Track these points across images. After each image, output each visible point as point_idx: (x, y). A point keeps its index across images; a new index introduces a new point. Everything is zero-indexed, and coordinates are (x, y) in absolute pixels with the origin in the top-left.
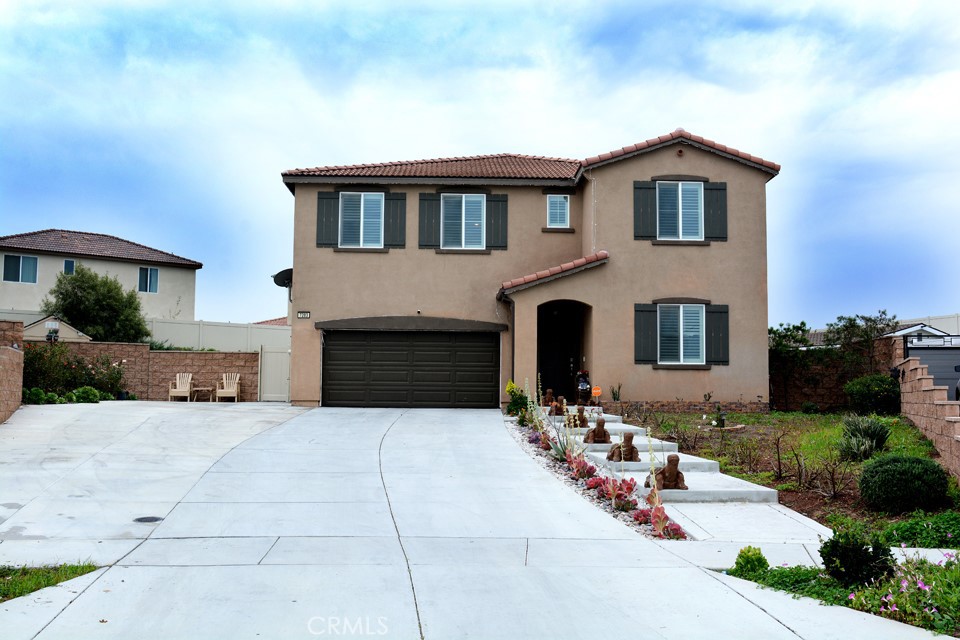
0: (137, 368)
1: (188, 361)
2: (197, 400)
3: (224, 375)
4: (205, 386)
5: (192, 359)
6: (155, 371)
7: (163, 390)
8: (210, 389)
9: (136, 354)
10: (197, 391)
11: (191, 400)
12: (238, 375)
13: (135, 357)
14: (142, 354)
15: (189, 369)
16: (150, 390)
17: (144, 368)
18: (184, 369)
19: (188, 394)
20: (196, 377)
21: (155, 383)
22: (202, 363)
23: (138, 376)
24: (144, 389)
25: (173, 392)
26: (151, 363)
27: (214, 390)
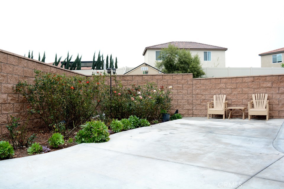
0: (184, 92)
1: (222, 85)
2: (231, 118)
3: (253, 96)
4: (237, 105)
5: (226, 83)
6: (197, 94)
7: (204, 108)
8: (243, 108)
9: (183, 81)
10: (231, 110)
11: (226, 118)
12: (266, 96)
13: (183, 85)
14: (187, 81)
15: (223, 91)
16: (194, 108)
17: (189, 92)
18: (219, 91)
19: (223, 113)
20: (229, 97)
21: (198, 102)
22: (234, 86)
23: (185, 98)
24: (191, 108)
25: (211, 111)
26: (194, 87)
27: (246, 109)
